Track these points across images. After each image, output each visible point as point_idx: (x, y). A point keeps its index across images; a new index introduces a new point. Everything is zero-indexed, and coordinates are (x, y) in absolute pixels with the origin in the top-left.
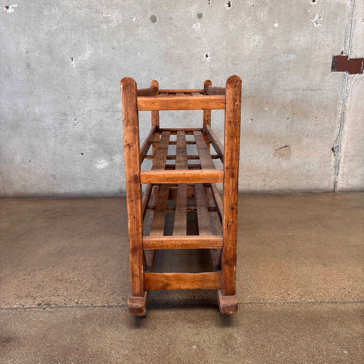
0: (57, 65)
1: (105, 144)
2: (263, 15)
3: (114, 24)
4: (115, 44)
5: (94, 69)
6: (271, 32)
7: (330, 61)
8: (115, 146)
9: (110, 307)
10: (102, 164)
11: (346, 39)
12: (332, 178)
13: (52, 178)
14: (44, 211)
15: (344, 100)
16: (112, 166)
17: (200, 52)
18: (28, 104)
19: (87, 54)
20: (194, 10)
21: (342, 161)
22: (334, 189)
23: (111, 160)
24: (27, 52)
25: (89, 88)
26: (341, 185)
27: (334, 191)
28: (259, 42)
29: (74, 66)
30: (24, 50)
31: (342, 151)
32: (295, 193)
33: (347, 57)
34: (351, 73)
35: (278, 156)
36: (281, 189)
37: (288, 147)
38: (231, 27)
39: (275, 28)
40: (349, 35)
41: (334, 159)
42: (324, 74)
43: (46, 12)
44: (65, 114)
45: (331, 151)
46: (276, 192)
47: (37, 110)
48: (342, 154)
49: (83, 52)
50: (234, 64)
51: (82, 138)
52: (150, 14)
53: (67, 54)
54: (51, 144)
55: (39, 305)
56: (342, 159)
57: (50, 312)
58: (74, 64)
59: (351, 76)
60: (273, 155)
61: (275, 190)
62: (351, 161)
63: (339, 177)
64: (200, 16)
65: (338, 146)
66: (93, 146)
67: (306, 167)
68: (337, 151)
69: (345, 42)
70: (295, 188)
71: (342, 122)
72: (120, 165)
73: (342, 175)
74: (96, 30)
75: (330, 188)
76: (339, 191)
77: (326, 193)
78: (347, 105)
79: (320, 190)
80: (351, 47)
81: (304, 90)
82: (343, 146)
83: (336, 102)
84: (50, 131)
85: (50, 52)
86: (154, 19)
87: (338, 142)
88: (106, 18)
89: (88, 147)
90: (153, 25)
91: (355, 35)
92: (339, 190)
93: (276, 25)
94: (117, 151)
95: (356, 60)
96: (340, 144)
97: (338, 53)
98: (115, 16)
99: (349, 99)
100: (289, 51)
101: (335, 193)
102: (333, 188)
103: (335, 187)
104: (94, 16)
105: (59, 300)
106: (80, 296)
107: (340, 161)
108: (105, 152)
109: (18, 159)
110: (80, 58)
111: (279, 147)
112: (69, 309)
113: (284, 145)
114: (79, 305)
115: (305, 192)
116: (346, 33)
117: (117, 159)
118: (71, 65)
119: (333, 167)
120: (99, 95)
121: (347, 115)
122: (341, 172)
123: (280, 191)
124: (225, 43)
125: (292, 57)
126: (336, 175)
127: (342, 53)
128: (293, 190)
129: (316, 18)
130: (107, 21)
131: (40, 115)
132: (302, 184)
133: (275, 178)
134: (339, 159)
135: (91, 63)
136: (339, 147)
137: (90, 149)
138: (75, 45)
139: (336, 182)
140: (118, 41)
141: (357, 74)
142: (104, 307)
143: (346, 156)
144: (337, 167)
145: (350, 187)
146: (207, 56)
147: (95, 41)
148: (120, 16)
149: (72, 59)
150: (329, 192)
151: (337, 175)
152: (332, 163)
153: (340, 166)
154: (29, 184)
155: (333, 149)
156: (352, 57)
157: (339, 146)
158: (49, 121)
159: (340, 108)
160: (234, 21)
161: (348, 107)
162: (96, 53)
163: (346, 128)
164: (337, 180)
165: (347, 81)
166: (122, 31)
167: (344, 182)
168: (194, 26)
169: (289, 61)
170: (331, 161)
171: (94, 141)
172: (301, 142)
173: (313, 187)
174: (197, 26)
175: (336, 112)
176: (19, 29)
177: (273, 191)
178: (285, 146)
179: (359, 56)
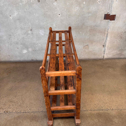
0: (5, 18)
1: (25, 45)
3: (24, 3)
4: (25, 10)
5: (19, 19)
6: (82, 5)
7: (103, 16)
10: (25, 51)
11: (109, 8)
13: (9, 56)
15: (108, 30)
16: (28, 52)
17: (56, 13)
19: (16, 14)
21: (106, 50)
23: (28, 50)
26: (106, 57)
27: (103, 59)
28: (78, 9)
32: (90, 60)
35: (85, 48)
36: (85, 59)
37: (88, 46)
38: (68, 4)
39: (84, 4)
40: (111, 7)
41: (103, 49)
42: (101, 21)
44: (10, 35)
45: (103, 46)
48: (106, 48)
49: (14, 13)
50: (69, 17)
51: (17, 43)
53: (8, 14)
55: (4, 112)
57: (8, 115)
58: (11, 18)
59: (111, 21)
60: (83, 48)
61: (83, 59)
62: (109, 49)
63: (105, 54)
67: (94, 52)
68: (105, 46)
69: (109, 9)
70: (90, 58)
71: (107, 37)
72: (31, 52)
74: (18, 5)
77: (100, 59)
78: (109, 31)
80: (111, 11)
81: (94, 26)
82: (107, 45)
83: (105, 30)
85: (2, 14)
86: (39, 1)
89: (20, 46)
90: (39, 3)
91: (113, 7)
92: (105, 59)
93: (84, 3)
94: (30, 47)
95: (113, 16)
97: (106, 13)
99: (109, 29)
100: (89, 13)
105: (10, 110)
106: (17, 108)
108: (26, 47)
112: (13, 114)
113: (86, 45)
114: (16, 112)
116: (110, 5)
120: (22, 29)
121: (109, 34)
122: (106, 53)
124: (66, 10)
125: (90, 14)
127: (108, 13)
131: (1, 36)
132: (93, 57)
133: (83, 55)
135: (17, 17)
138: (11, 11)
139: (104, 56)
140: (27, 9)
141: (113, 21)
142: (24, 112)
144: (104, 51)
145: (108, 58)
146: (59, 14)
147: (18, 9)
149: (10, 16)
154: (1, 58)
156: (111, 14)
159: (106, 32)
160: (69, 2)
162: (19, 14)
163: (108, 39)
165: (109, 23)
166: (28, 6)
168: (54, 4)
169: (89, 16)
171: (22, 44)
172: (92, 44)
173: (96, 58)
175: (105, 34)
179: (114, 14)
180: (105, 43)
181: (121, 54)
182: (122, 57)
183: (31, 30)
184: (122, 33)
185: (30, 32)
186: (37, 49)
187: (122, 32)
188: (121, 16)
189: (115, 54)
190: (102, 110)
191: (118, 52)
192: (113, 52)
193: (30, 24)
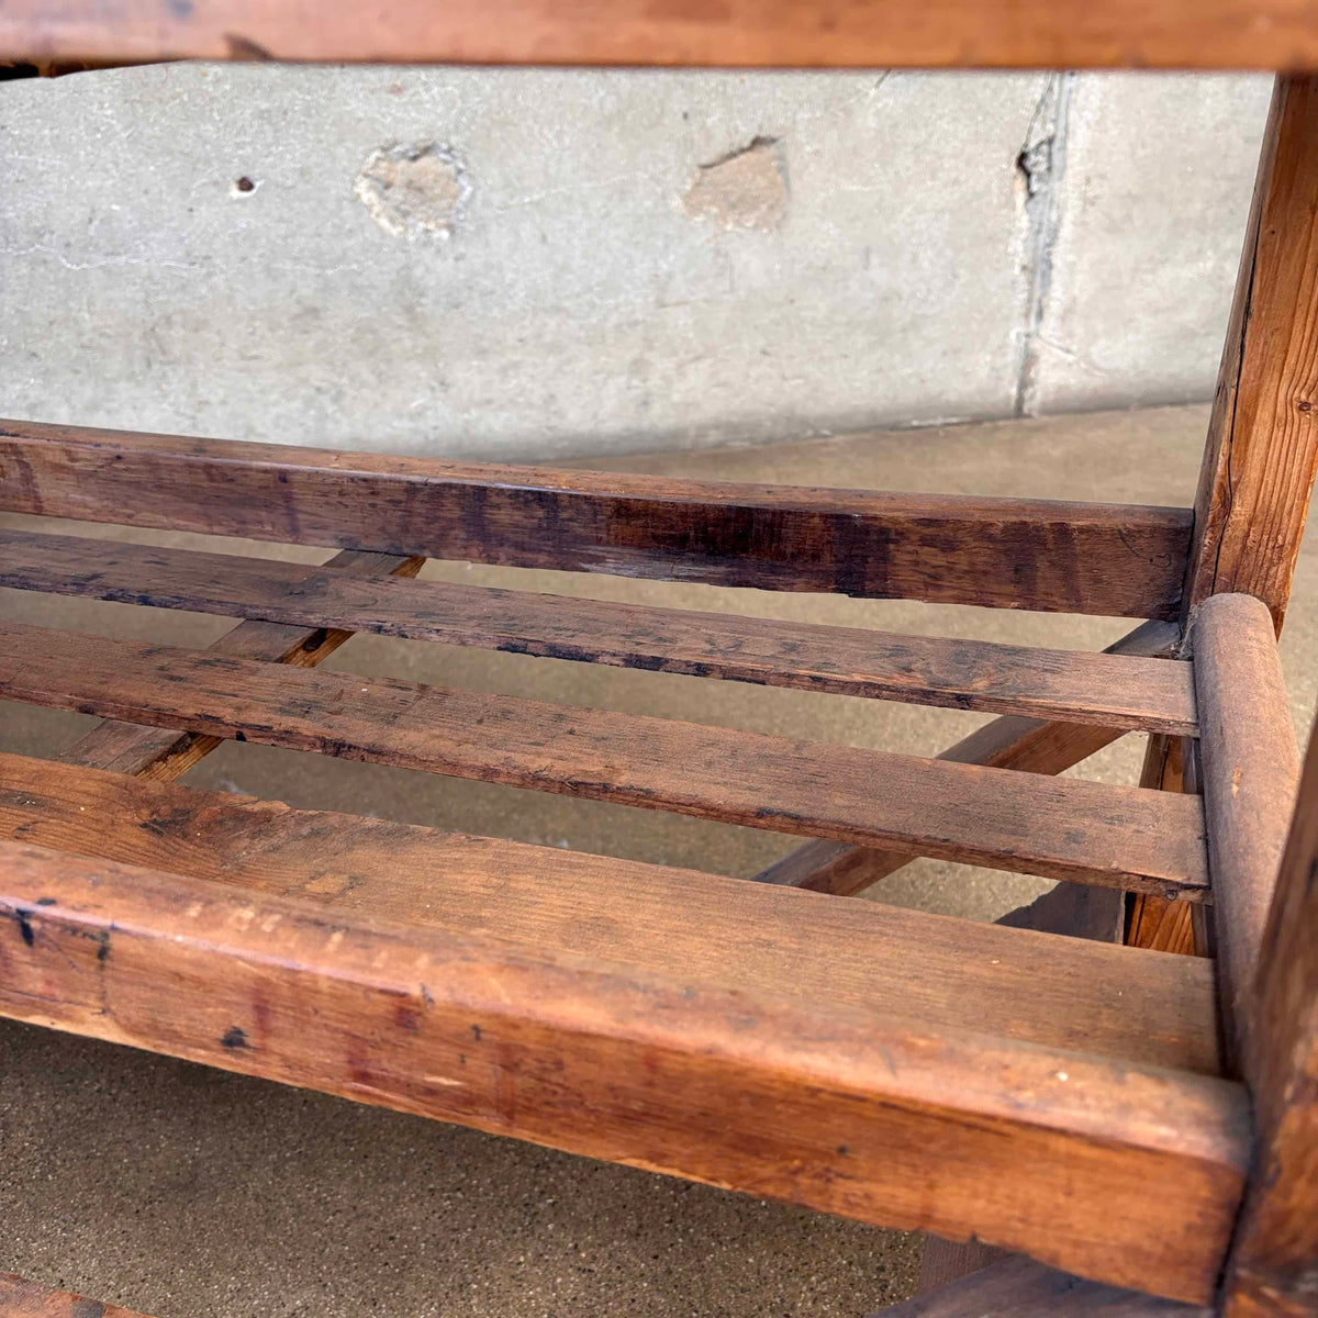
12: (1013, 335)
21: (1066, 232)
22: (1020, 400)
26: (1055, 376)
27: (1019, 412)
31: (1070, 172)
32: (817, 435)
35: (715, 210)
36: (735, 419)
37: (770, 151)
41: (1024, 222)
45: (1014, 169)
46: (714, 436)
48: (1067, 190)
56: (1069, 217)
60: (687, 198)
61: (702, 429)
62: (1113, 228)
63: (1050, 326)
65: (1050, 141)
67: (878, 274)
68: (1043, 168)
70: (813, 409)
73: (1067, 314)
75: (1001, 394)
76: (1047, 411)
77: (979, 422)
79: (950, 409)
82: (1079, 141)
87: (1051, 114)
92: (1044, 404)
96: (1062, 124)
101: (1027, 422)
102: (1014, 391)
103: (1024, 384)
107: (1054, 234)
111: (720, 145)
113: (746, 134)
115: (866, 429)
119: (1017, 270)
122: (1057, 298)
123: (734, 429)
126: (1033, 318)
128: (804, 422)
133: (701, 350)
134: (1054, 217)
136: (1057, 144)
139: (1029, 360)
143: (1089, 202)
144: (1039, 269)
145: (1095, 382)
150: (992, 418)
151: (1040, 315)
152: (1018, 249)
153: (1057, 261)
155: (1022, 159)
157: (1060, 134)
164: (1036, 345)
167: (1070, 358)
170: (1010, 233)
172: (848, 112)
173: (909, 395)
177: (692, 433)
178: (757, 142)
180: (1057, 111)
189: (1191, 316)
192: (1166, 274)
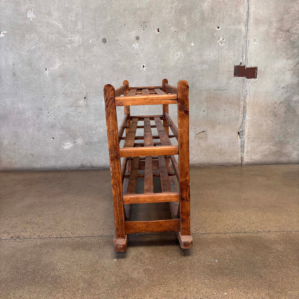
0: (35, 74)
1: (70, 131)
2: (182, 37)
3: (76, 45)
4: (77, 58)
5: (62, 76)
6: (189, 49)
7: (233, 69)
8: (78, 132)
9: (61, 238)
10: (68, 145)
11: (243, 54)
12: (239, 154)
13: (31, 156)
14: (24, 180)
15: (245, 97)
16: (76, 147)
17: (138, 64)
18: (13, 102)
19: (57, 66)
20: (133, 34)
21: (246, 142)
22: (241, 163)
23: (75, 142)
24: (13, 65)
25: (58, 90)
26: (247, 159)
28: (181, 56)
29: (47, 74)
30: (11, 64)
31: (245, 134)
32: (212, 166)
33: (245, 66)
34: (248, 78)
35: (198, 139)
36: (201, 163)
37: (205, 132)
38: (160, 46)
39: (191, 46)
40: (245, 51)
41: (240, 141)
42: (229, 79)
43: (27, 37)
44: (41, 109)
45: (238, 134)
46: (198, 165)
47: (20, 106)
48: (246, 137)
49: (54, 64)
50: (163, 72)
51: (53, 126)
52: (102, 37)
53: (43, 66)
54: (31, 131)
55: (12, 237)
56: (246, 140)
57: (19, 242)
58: (47, 73)
59: (248, 80)
60: (195, 137)
61: (197, 164)
62: (253, 141)
63: (245, 154)
64: (138, 38)
65: (242, 131)
66: (61, 133)
67: (219, 146)
68: (241, 134)
69: (242, 56)
70: (212, 163)
71: (244, 112)
72: (82, 146)
73: (247, 152)
74: (63, 48)
75: (238, 162)
76: (245, 165)
77: (235, 165)
78: (247, 101)
79: (232, 164)
80: (246, 59)
81: (215, 90)
82: (246, 131)
83: (239, 98)
84: (29, 121)
85: (30, 65)
86: (104, 41)
87: (242, 128)
88: (71, 40)
89: (58, 133)
90: (104, 45)
91: (249, 51)
92: (245, 164)
93: (193, 44)
94: (79, 136)
95: (251, 68)
96: (244, 129)
97: (238, 64)
98: (77, 38)
99: (248, 96)
100: (203, 63)
101: (242, 166)
102: (240, 162)
103: (242, 161)
104: (62, 39)
105: (27, 235)
106: (41, 232)
107: (244, 142)
108: (71, 136)
109: (6, 142)
110: (52, 68)
111: (199, 132)
112: (33, 240)
113: (202, 131)
114: (40, 237)
115: (219, 166)
116: (243, 49)
117: (79, 141)
118: (45, 73)
119: (239, 146)
120: (66, 95)
121: (248, 108)
122: (245, 150)
123: (201, 164)
124: (156, 57)
125: (205, 66)
126: (242, 153)
127: (241, 63)
128: (210, 164)
129: (221, 39)
130: (71, 42)
131: (22, 110)
132: (218, 159)
133: (197, 155)
134: (244, 140)
135: (60, 72)
136: (243, 131)
137: (59, 134)
138: (48, 59)
139: (242, 158)
140: (79, 57)
141: (253, 79)
142: (57, 238)
143: (248, 138)
144: (242, 146)
145: (253, 161)
146: (143, 67)
147: (63, 56)
148: (81, 39)
149: (46, 69)
150: (237, 165)
151: (243, 152)
152: (239, 144)
153: (245, 146)
154: (14, 161)
155: (239, 133)
156: (248, 66)
157: (243, 130)
158: (29, 114)
159: (242, 103)
160: (162, 41)
161: (247, 102)
162: (63, 65)
163: (247, 117)
164: (243, 156)
165: (245, 84)
166: (82, 50)
167: (248, 158)
168: (134, 45)
169: (203, 70)
170: (238, 142)
171: (62, 128)
172: (215, 128)
173: (225, 162)
174: (136, 46)
175: (239, 106)
176: (7, 48)
177: (195, 165)
178: (203, 131)
179: (253, 66)
180: (243, 127)
181: (280, 153)
182: (284, 159)
183: (85, 98)
184: (276, 105)
185: (82, 102)
186: (95, 139)
187: (276, 103)
188: (269, 69)
189: (266, 153)
190: (245, 233)
191: (274, 149)
192: (261, 147)
193: (83, 85)
